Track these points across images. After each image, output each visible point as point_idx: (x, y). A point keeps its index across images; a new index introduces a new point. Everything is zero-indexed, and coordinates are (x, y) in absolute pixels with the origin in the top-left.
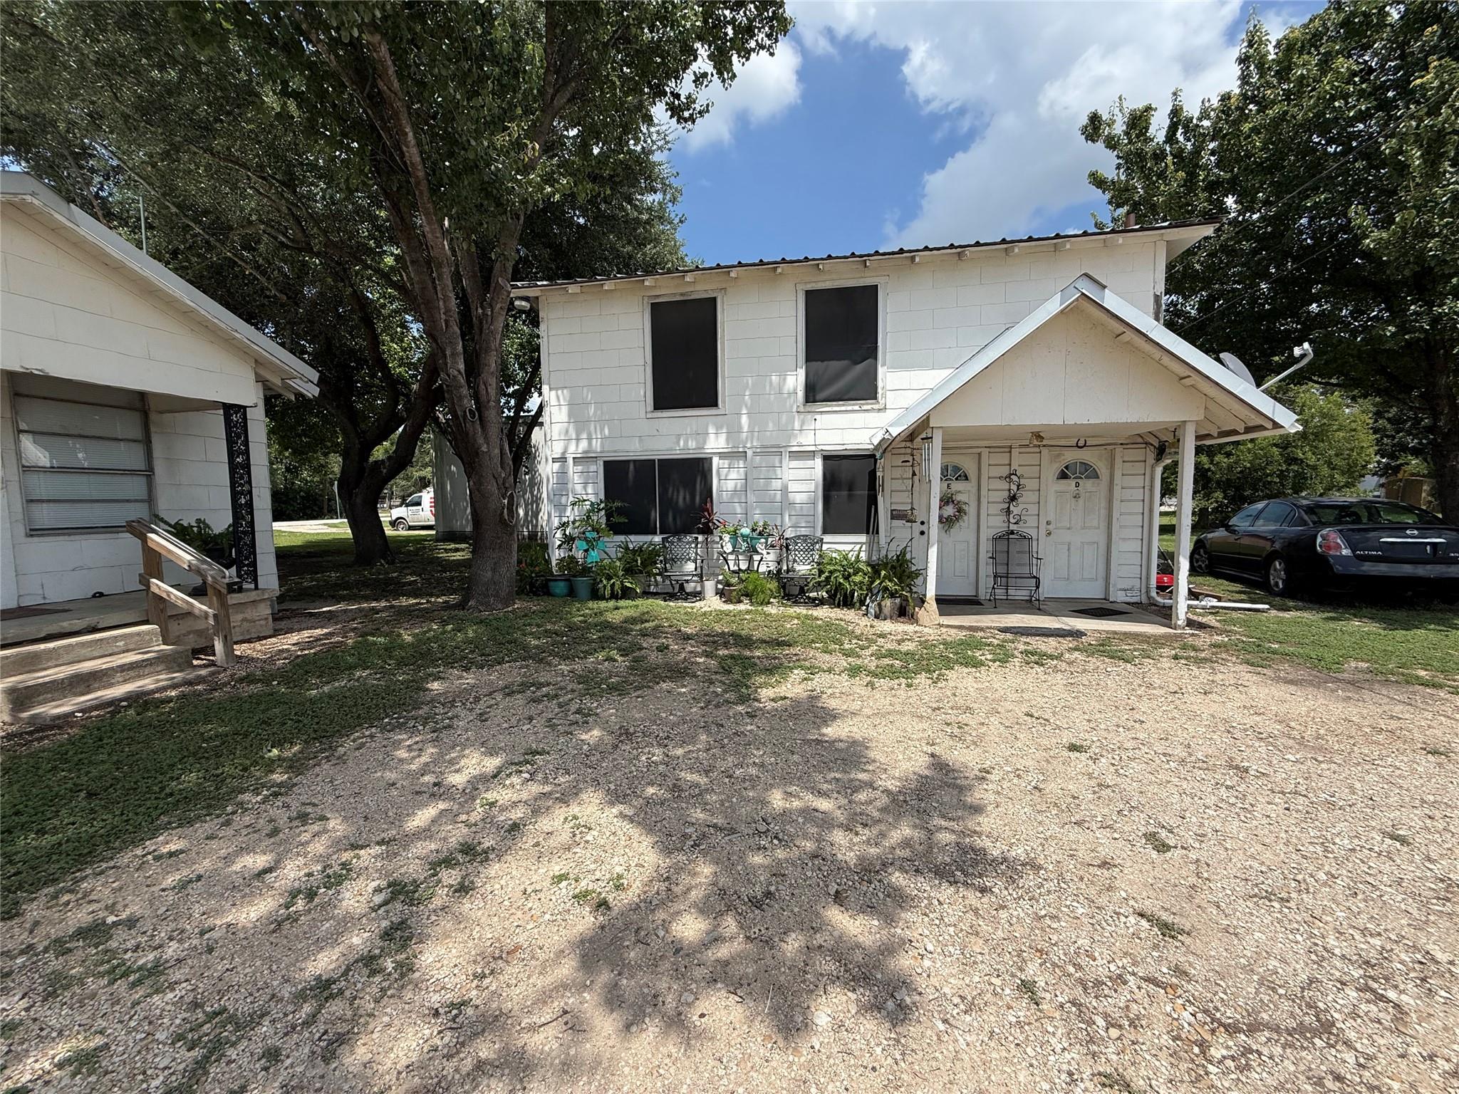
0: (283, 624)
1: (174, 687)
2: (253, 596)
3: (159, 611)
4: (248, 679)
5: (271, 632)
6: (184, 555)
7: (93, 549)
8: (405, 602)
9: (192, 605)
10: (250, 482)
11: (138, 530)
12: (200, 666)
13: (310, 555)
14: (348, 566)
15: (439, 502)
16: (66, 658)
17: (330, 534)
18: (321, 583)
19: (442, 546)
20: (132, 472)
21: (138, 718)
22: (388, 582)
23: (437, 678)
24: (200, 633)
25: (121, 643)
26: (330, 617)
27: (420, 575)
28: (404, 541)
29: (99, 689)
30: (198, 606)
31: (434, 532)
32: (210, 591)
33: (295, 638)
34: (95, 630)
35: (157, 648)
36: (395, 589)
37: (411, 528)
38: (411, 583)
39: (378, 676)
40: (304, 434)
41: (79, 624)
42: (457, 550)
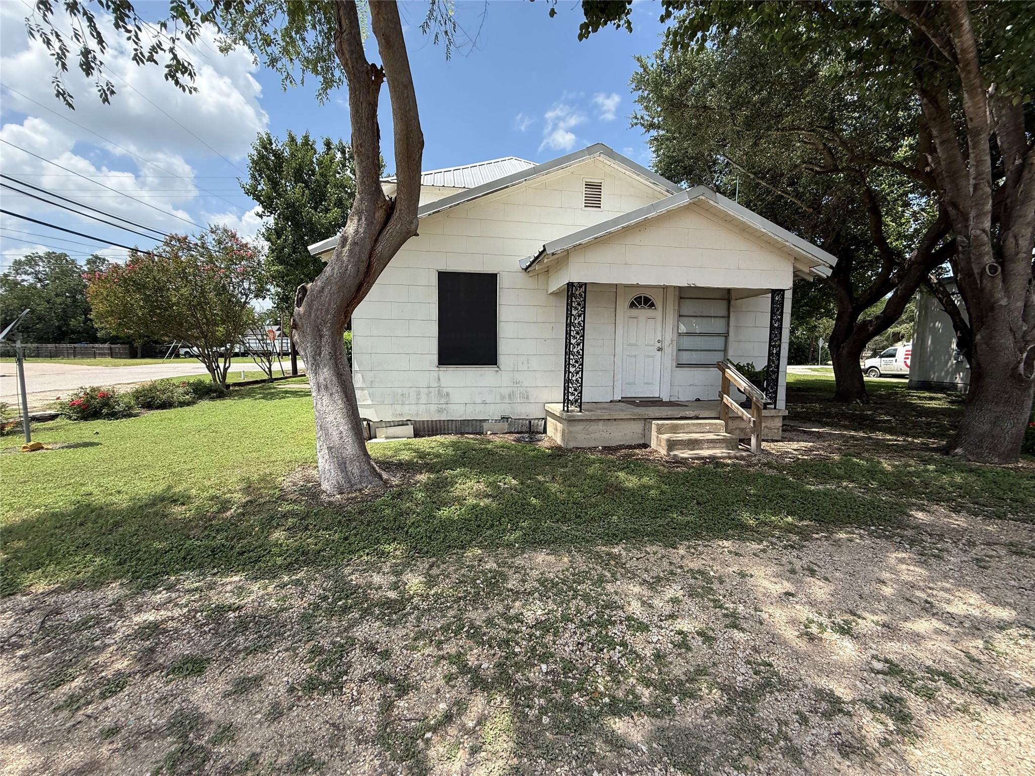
0: (786, 434)
1: (730, 458)
2: (773, 413)
3: (724, 413)
4: (768, 465)
5: (780, 438)
6: (742, 383)
7: (699, 375)
8: (879, 436)
9: (743, 413)
10: (780, 340)
11: (721, 367)
12: (742, 449)
13: (799, 390)
14: (829, 400)
15: (918, 355)
16: (687, 430)
17: (813, 376)
18: (809, 411)
19: (914, 393)
20: (719, 335)
21: (714, 470)
22: (864, 418)
23: (921, 509)
24: (742, 430)
25: (708, 428)
26: (819, 436)
27: (894, 416)
28: (876, 386)
29: (697, 449)
30: (746, 414)
31: (907, 381)
32: (753, 406)
33: (795, 445)
34: (697, 418)
35: (722, 434)
36: (872, 425)
37: (881, 376)
38: (885, 422)
39: (862, 490)
40: (806, 305)
41: (692, 414)
42: (932, 399)
